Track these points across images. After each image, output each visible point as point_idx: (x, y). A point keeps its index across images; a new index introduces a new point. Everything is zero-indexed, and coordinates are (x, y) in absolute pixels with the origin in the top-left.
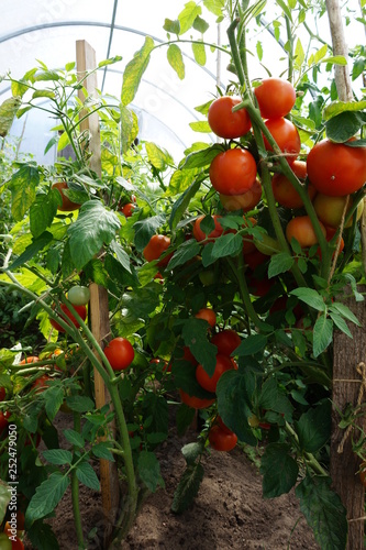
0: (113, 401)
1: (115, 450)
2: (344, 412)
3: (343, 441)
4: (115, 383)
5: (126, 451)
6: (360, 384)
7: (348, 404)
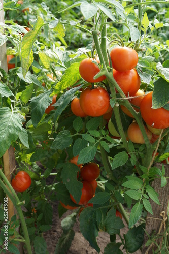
0: (18, 214)
1: (20, 240)
2: (150, 235)
3: (148, 249)
4: (20, 205)
5: (27, 240)
6: (161, 221)
7: (153, 230)
